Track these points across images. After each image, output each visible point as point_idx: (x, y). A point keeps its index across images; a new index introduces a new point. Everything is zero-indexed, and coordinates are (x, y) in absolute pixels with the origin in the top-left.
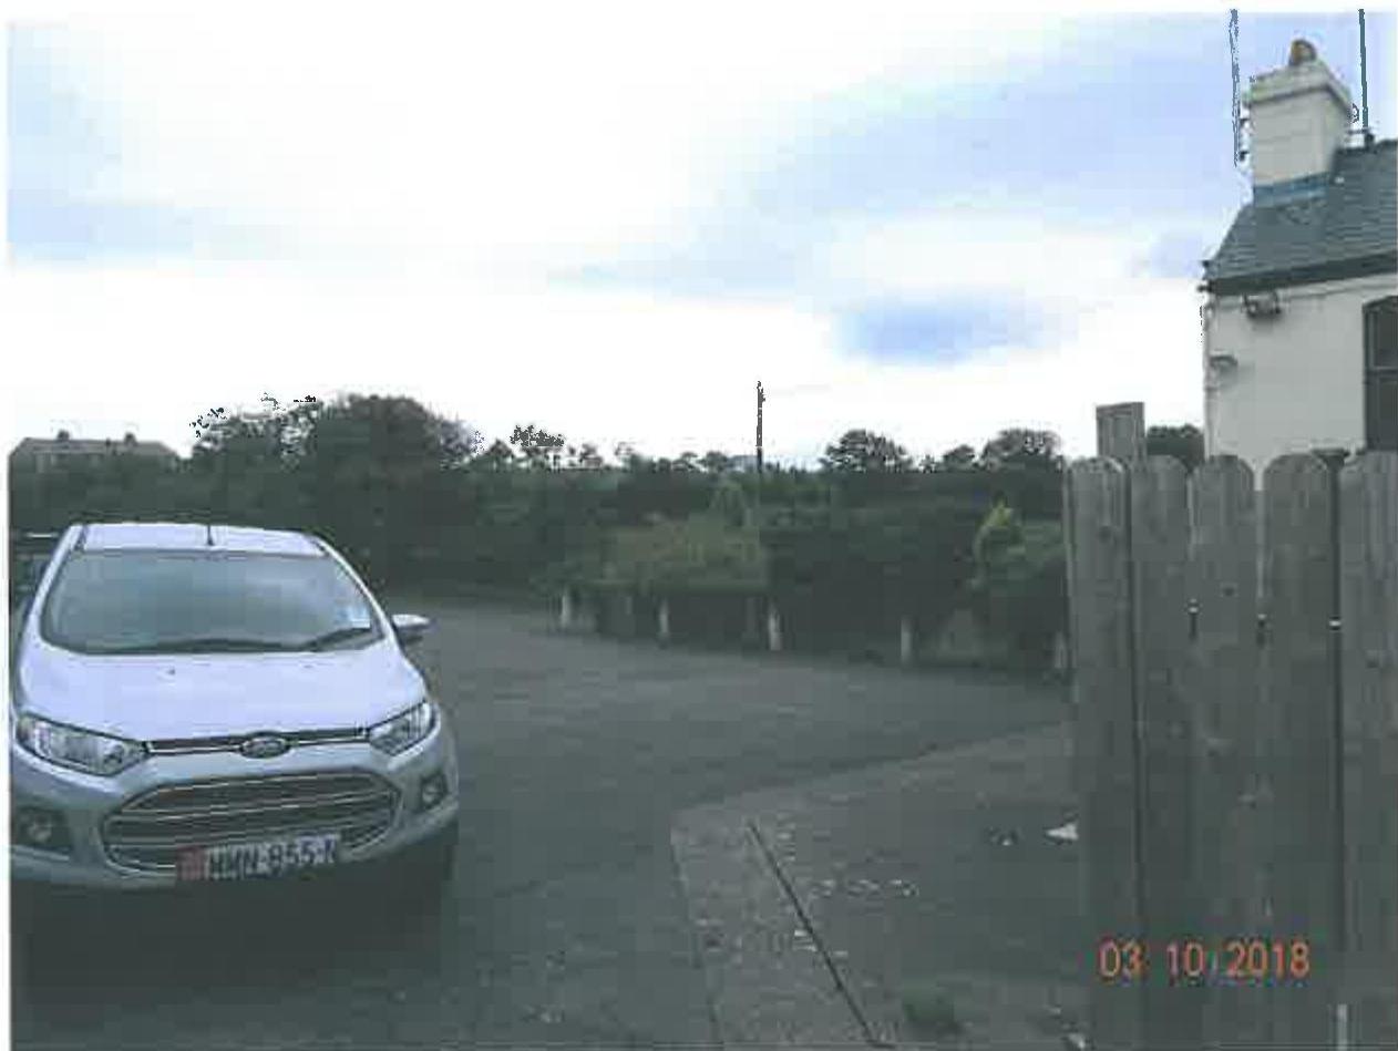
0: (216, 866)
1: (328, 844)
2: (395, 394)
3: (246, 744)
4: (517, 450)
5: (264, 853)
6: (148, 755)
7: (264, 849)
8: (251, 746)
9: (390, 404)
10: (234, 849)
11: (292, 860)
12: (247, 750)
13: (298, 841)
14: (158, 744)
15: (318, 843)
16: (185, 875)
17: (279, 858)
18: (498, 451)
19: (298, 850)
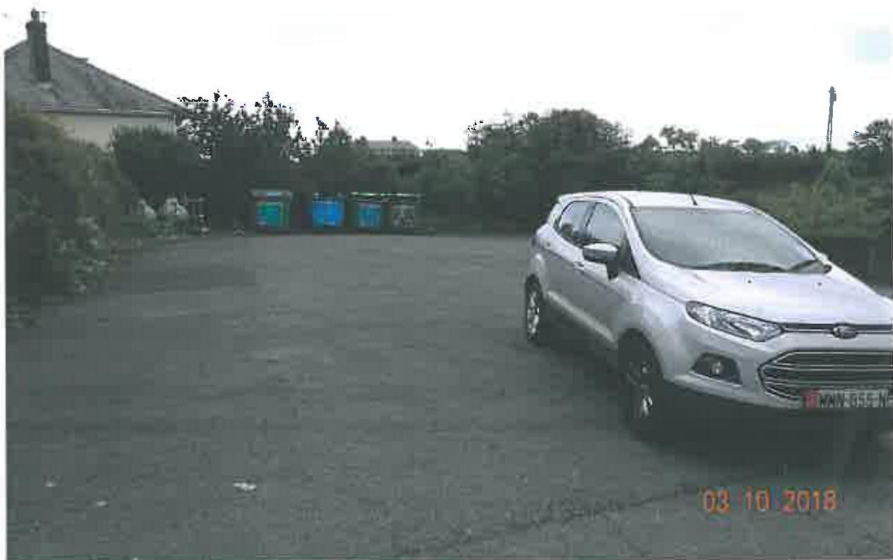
0: (823, 401)
1: (880, 395)
2: (578, 108)
3: (835, 330)
4: (663, 142)
5: (847, 397)
6: (783, 331)
7: (847, 394)
8: (838, 331)
9: (576, 114)
10: (831, 392)
11: (861, 403)
12: (837, 334)
13: (866, 392)
14: (788, 325)
15: (875, 394)
16: (808, 404)
17: (856, 400)
18: (650, 142)
19: (865, 397)
